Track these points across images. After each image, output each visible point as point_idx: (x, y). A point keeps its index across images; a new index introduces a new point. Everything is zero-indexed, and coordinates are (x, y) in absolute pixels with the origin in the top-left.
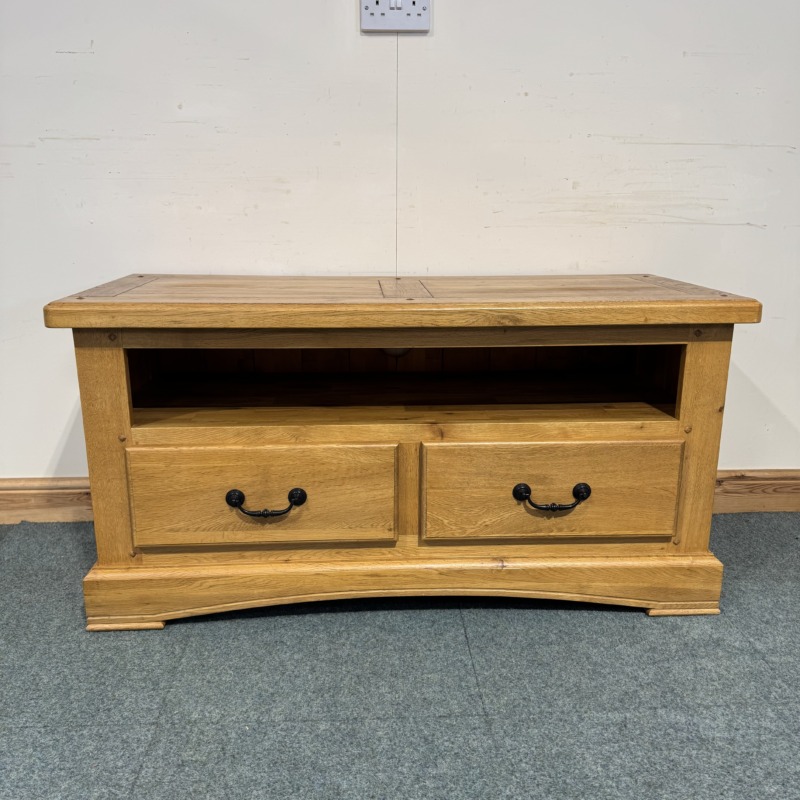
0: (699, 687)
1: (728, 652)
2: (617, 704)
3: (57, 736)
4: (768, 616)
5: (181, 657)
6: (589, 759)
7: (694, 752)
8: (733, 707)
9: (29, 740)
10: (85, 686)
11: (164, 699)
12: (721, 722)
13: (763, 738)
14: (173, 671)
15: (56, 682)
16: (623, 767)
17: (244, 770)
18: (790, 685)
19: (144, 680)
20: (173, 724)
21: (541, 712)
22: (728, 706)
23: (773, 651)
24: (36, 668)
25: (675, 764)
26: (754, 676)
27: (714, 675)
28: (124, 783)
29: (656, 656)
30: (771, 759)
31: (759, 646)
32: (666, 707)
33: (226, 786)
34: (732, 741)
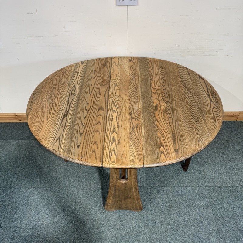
0: (185, 181)
1: (194, 171)
2: (167, 185)
3: (60, 190)
4: (206, 160)
5: (81, 168)
6: (159, 199)
7: (180, 198)
8: (191, 187)
9: (55, 191)
10: (62, 176)
11: (78, 180)
12: (187, 191)
13: (194, 195)
14: (79, 173)
15: (57, 175)
16: (165, 201)
17: (95, 199)
18: (204, 181)
19: (74, 175)
20: (81, 187)
21: (152, 186)
22: (190, 186)
23: (204, 171)
24: (52, 171)
25: (176, 200)
26: (198, 178)
27: (189, 178)
28: (74, 201)
29: (178, 171)
30: (194, 201)
31: (201, 169)
32: (177, 186)
33: (92, 203)
34: (188, 196)
